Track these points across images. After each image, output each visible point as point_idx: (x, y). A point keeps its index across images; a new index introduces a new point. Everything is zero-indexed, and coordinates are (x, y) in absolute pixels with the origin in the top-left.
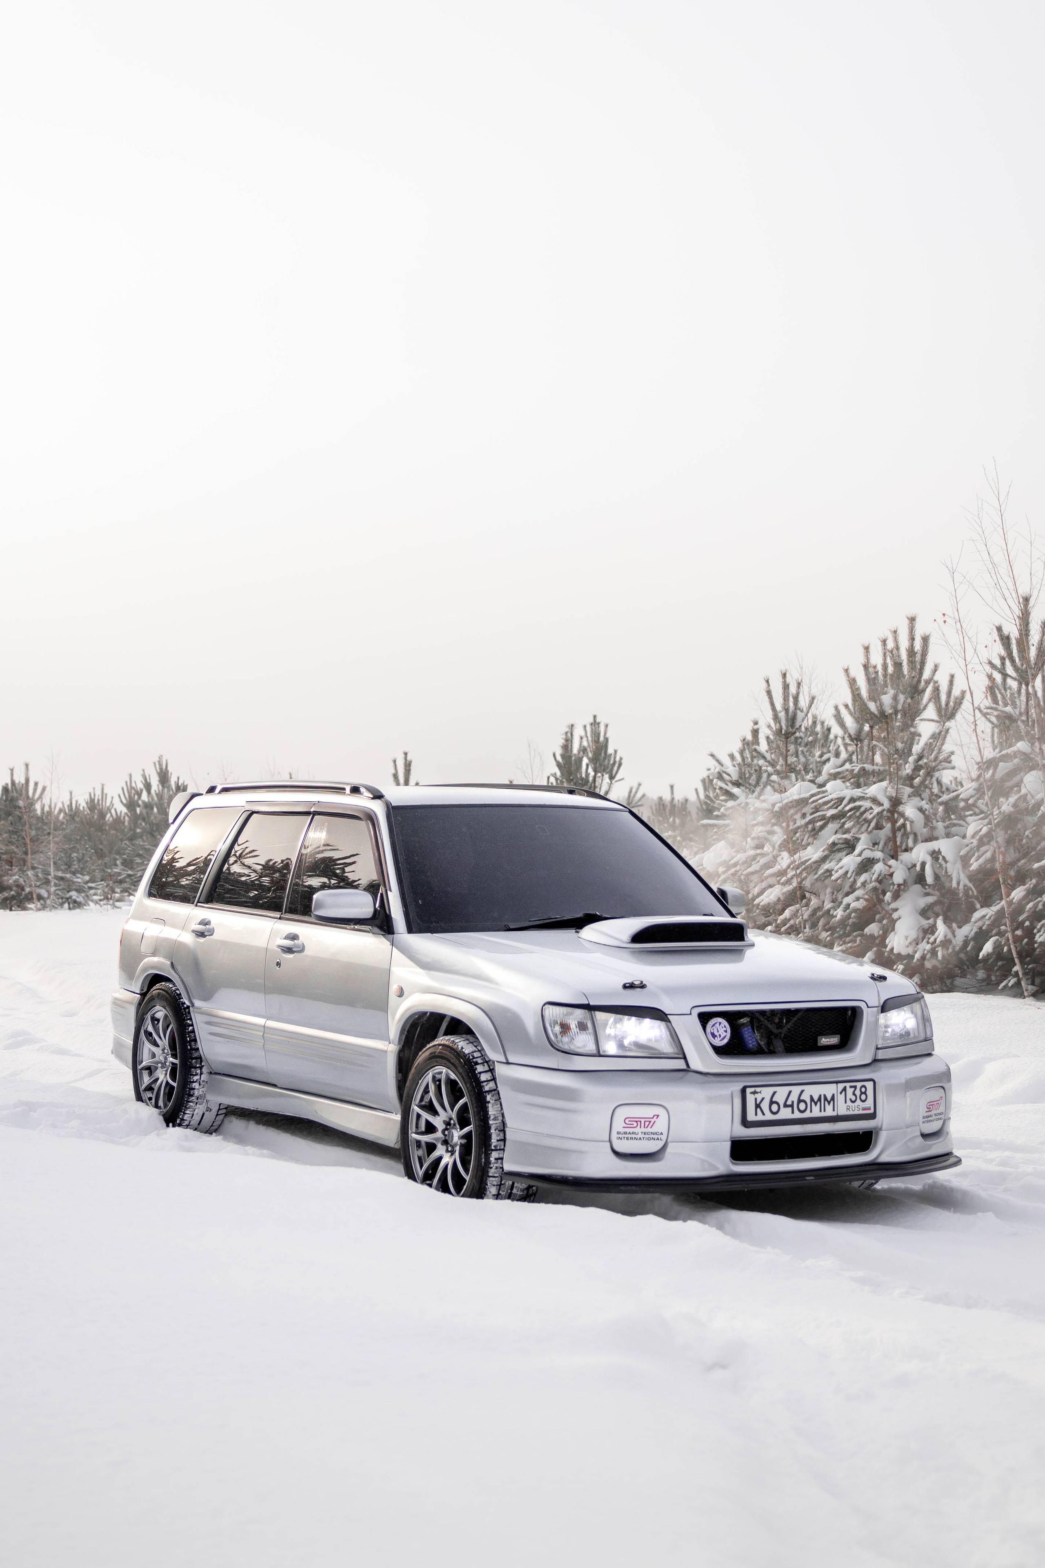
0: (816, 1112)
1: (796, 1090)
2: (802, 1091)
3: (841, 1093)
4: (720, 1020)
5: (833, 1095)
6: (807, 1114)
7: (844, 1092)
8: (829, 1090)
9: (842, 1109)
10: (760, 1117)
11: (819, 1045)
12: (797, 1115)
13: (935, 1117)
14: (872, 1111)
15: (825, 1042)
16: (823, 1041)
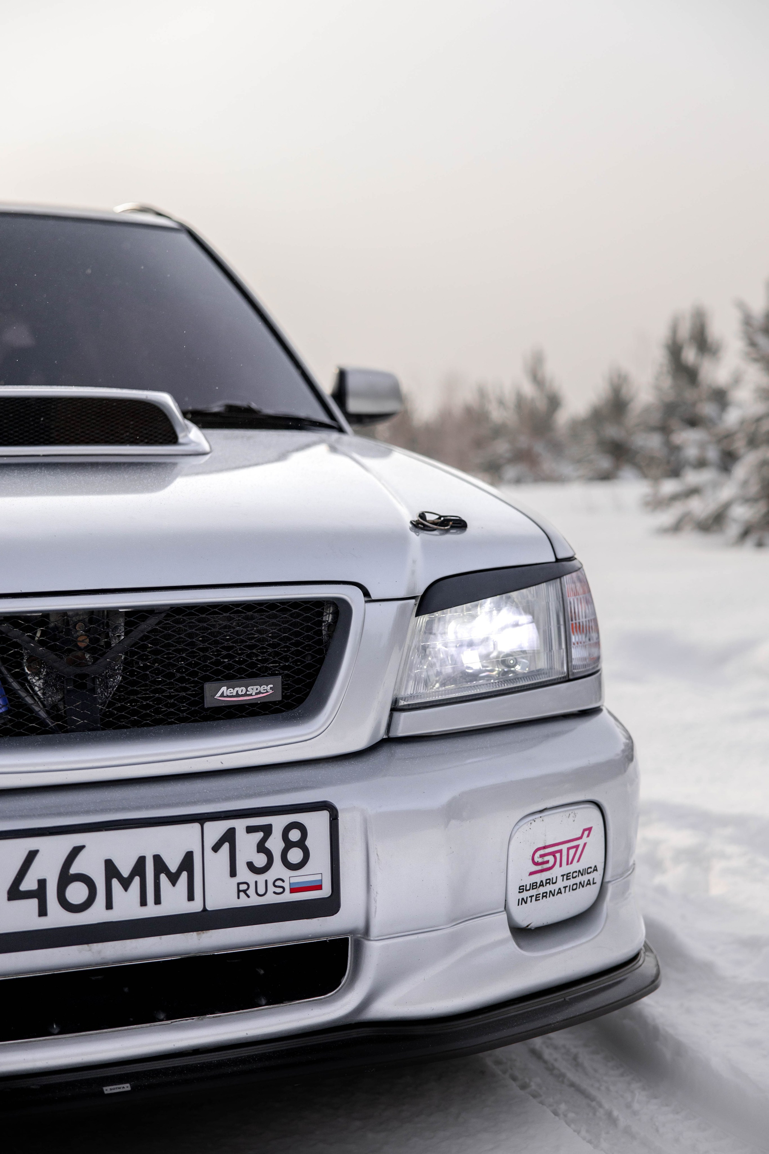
0: (127, 906)
1: (56, 848)
2: (76, 851)
3: (216, 848)
5: (189, 857)
6: (97, 915)
7: (226, 846)
8: (173, 843)
9: (220, 894)
11: (208, 704)
12: (58, 918)
13: (572, 882)
14: (326, 892)
15: (228, 696)
16: (222, 695)
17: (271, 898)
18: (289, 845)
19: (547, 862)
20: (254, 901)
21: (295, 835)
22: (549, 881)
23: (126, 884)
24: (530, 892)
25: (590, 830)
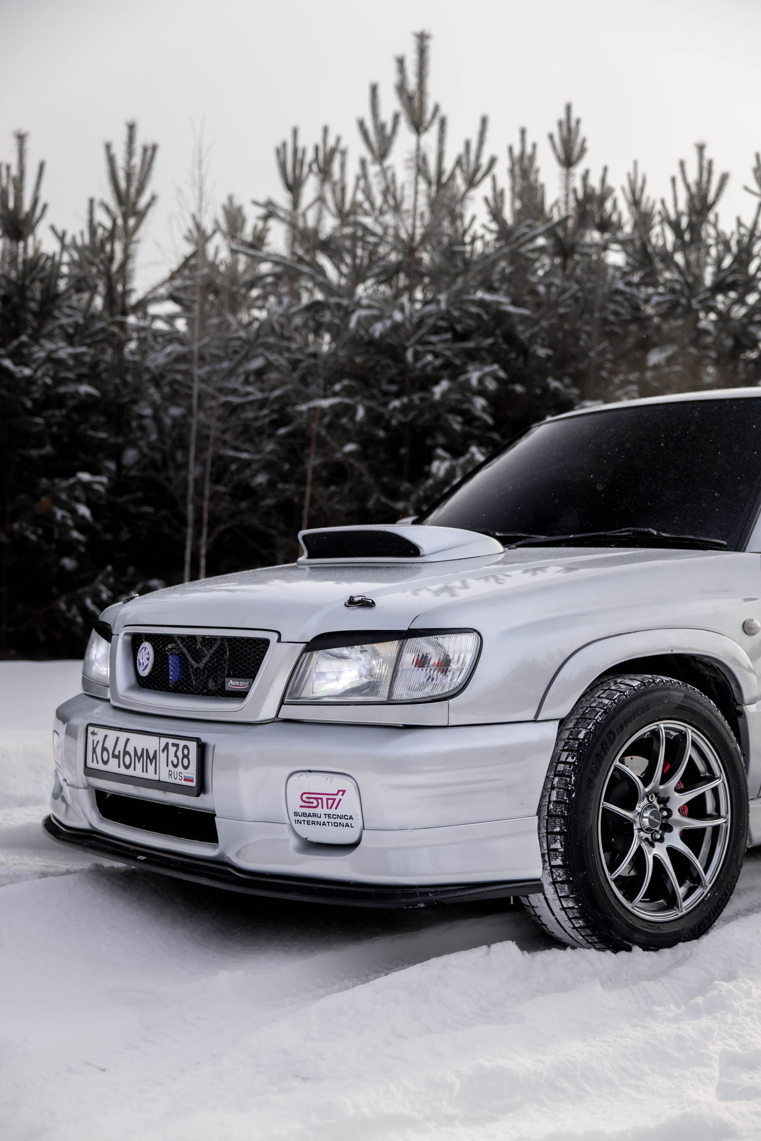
0: (139, 771)
1: (123, 738)
2: (127, 740)
3: (163, 751)
4: (147, 644)
7: (166, 751)
9: (164, 774)
10: (95, 765)
11: (227, 689)
12: (123, 770)
14: (196, 784)
15: (232, 685)
16: (230, 685)
17: (178, 781)
18: (184, 756)
19: (312, 803)
20: (173, 780)
21: (186, 752)
22: (315, 815)
23: (139, 760)
24: (302, 818)
25: (344, 791)
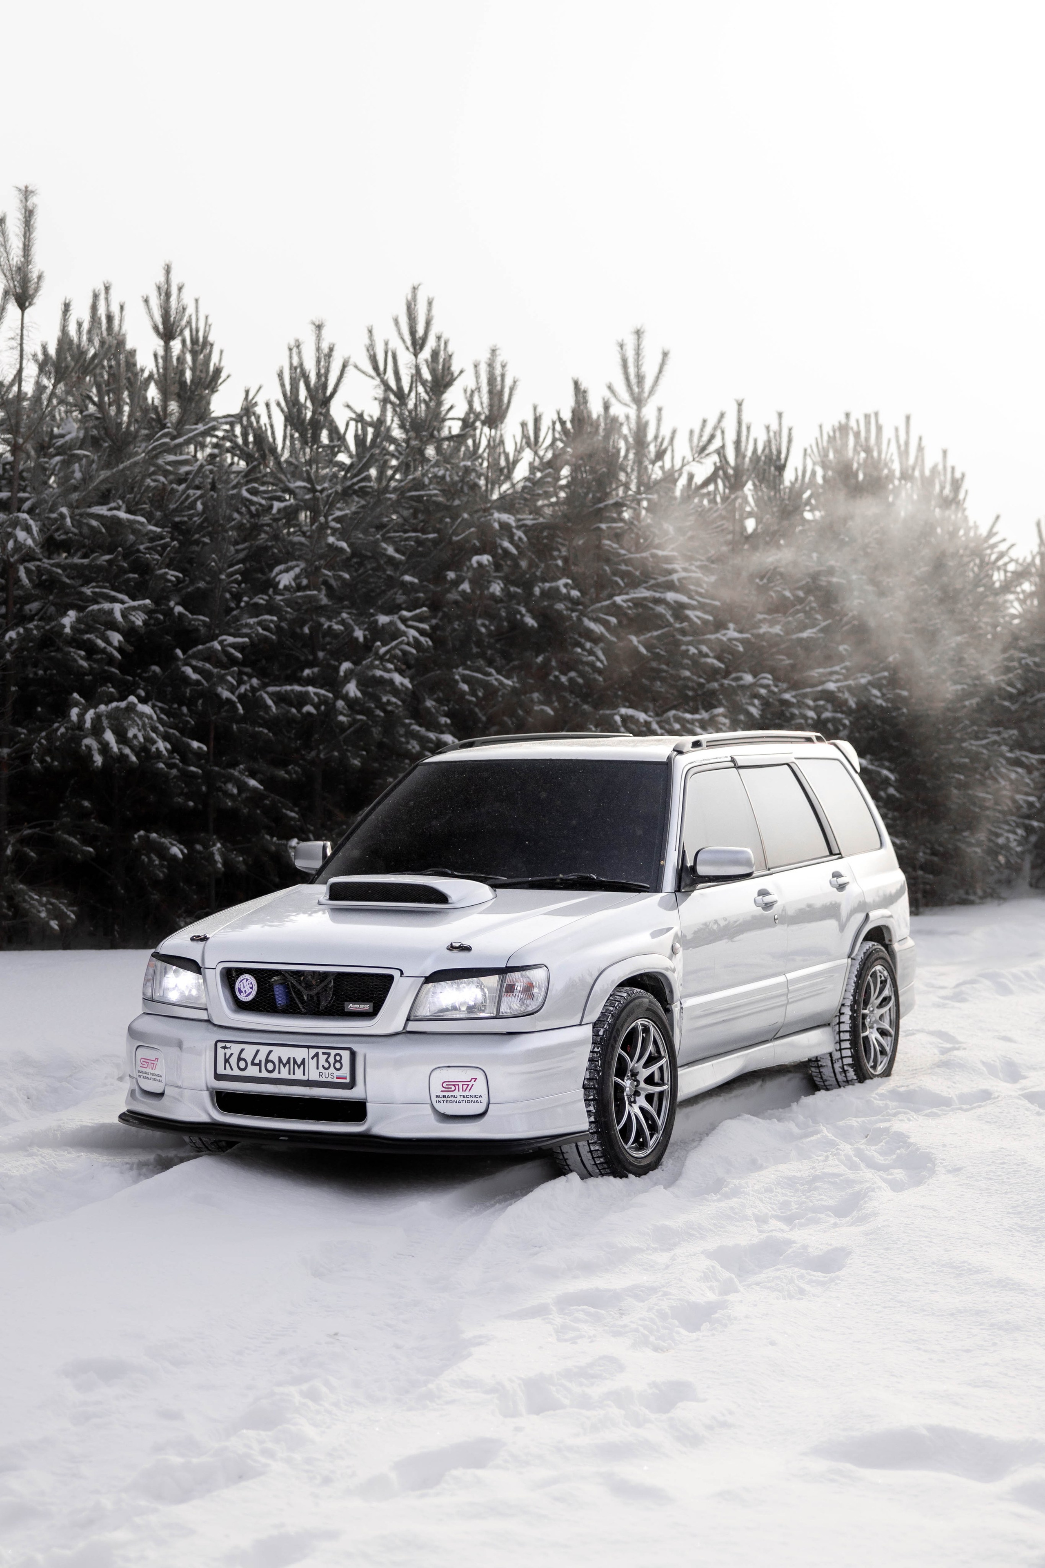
0: (284, 1074)
1: (264, 1050)
2: (270, 1052)
3: (312, 1058)
4: (248, 976)
5: (304, 1059)
6: (275, 1075)
7: (316, 1058)
8: (300, 1054)
9: (314, 1075)
10: (228, 1072)
11: (345, 1010)
12: (264, 1074)
13: (466, 1099)
14: (348, 1081)
16: (350, 1007)
17: (329, 1080)
18: (336, 1061)
19: (451, 1088)
20: (324, 1079)
21: (338, 1058)
23: (284, 1066)
24: (441, 1098)
25: (476, 1079)
